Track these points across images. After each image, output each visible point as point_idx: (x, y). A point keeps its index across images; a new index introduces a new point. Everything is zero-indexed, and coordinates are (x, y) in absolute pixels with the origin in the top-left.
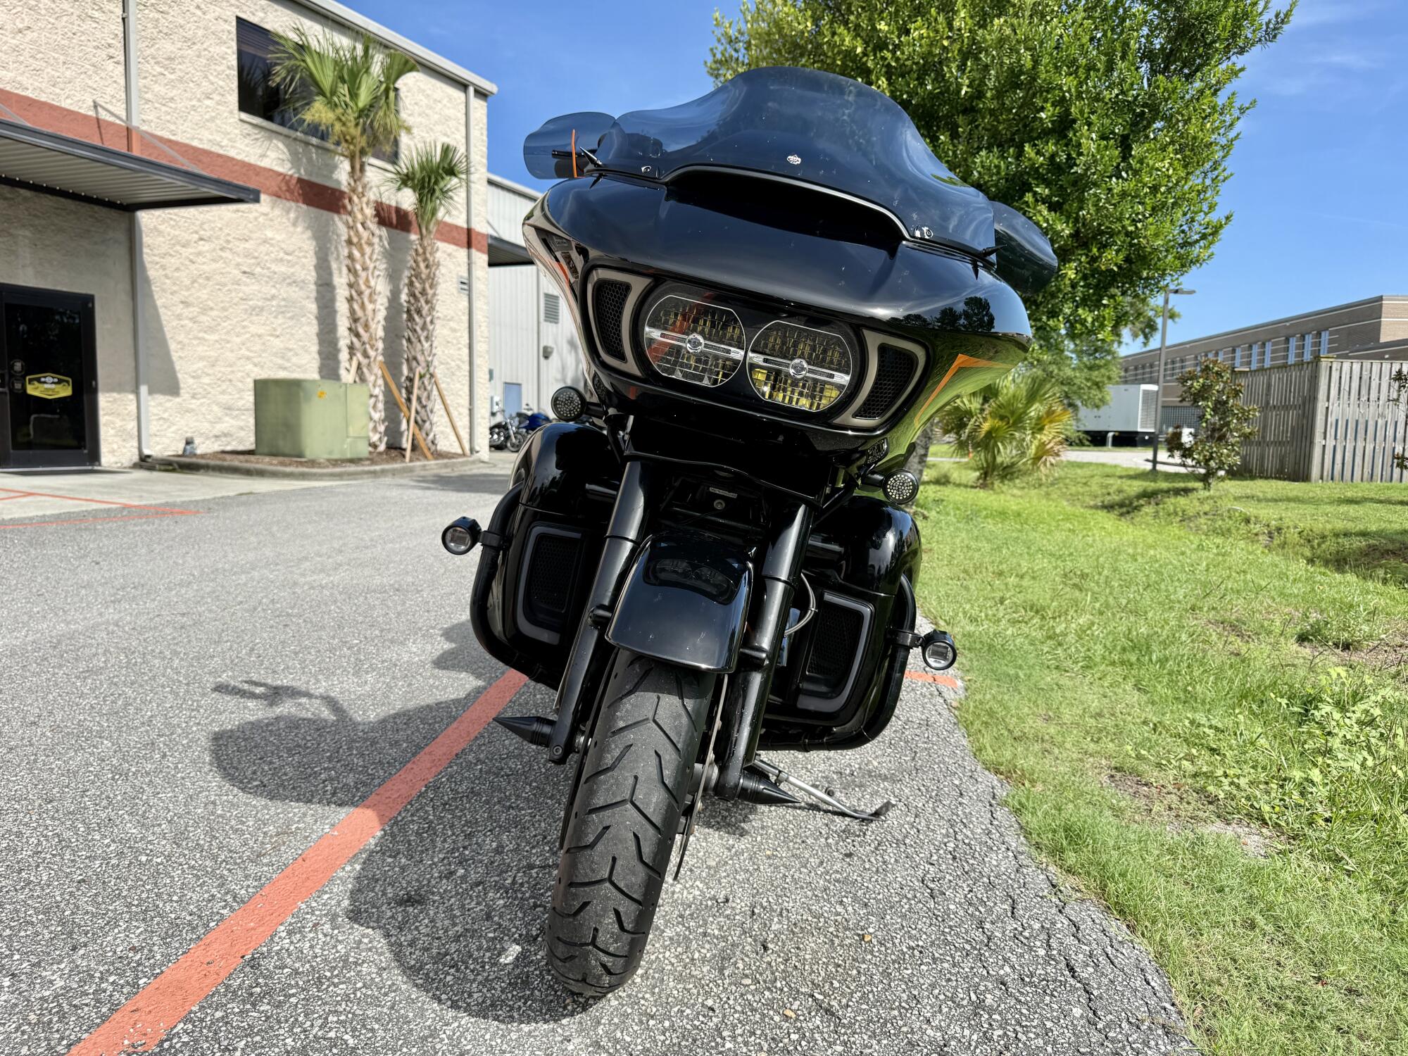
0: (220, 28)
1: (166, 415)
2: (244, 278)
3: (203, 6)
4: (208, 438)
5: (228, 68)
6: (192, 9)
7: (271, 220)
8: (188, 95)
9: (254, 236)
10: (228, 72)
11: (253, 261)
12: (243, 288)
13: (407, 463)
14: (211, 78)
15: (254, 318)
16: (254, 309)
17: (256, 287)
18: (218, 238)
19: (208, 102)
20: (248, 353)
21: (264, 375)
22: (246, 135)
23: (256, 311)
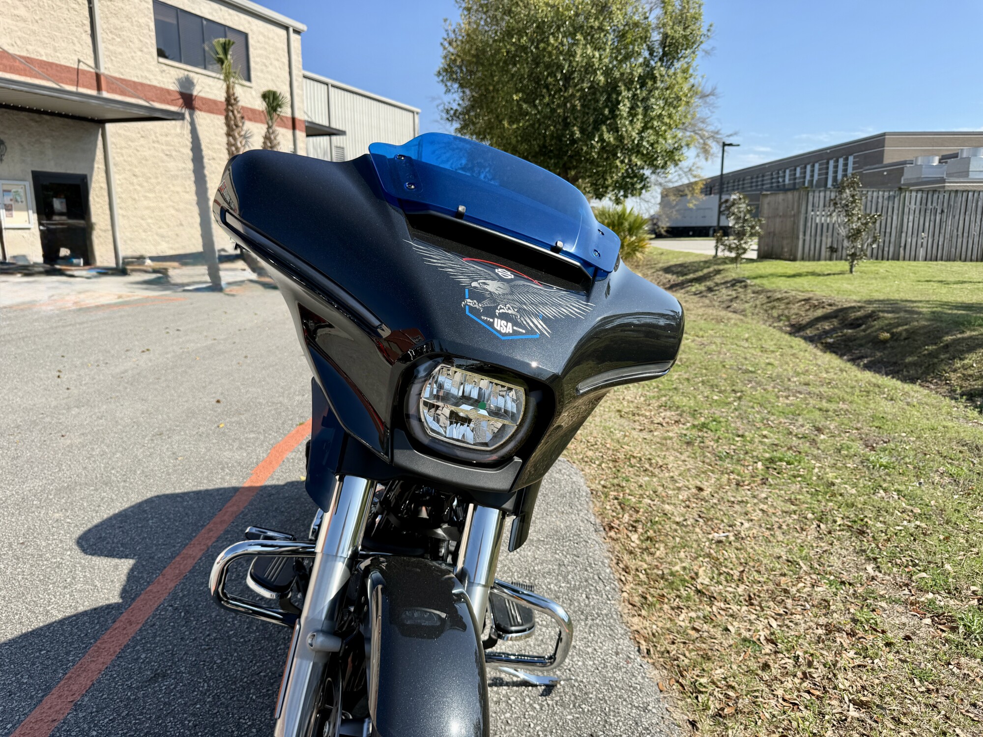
0: (144, 7)
2: (167, 158)
5: (150, 31)
8: (129, 50)
10: (150, 33)
11: (171, 148)
12: (167, 164)
14: (141, 38)
17: (174, 163)
19: (139, 53)
22: (163, 71)
23: (175, 177)
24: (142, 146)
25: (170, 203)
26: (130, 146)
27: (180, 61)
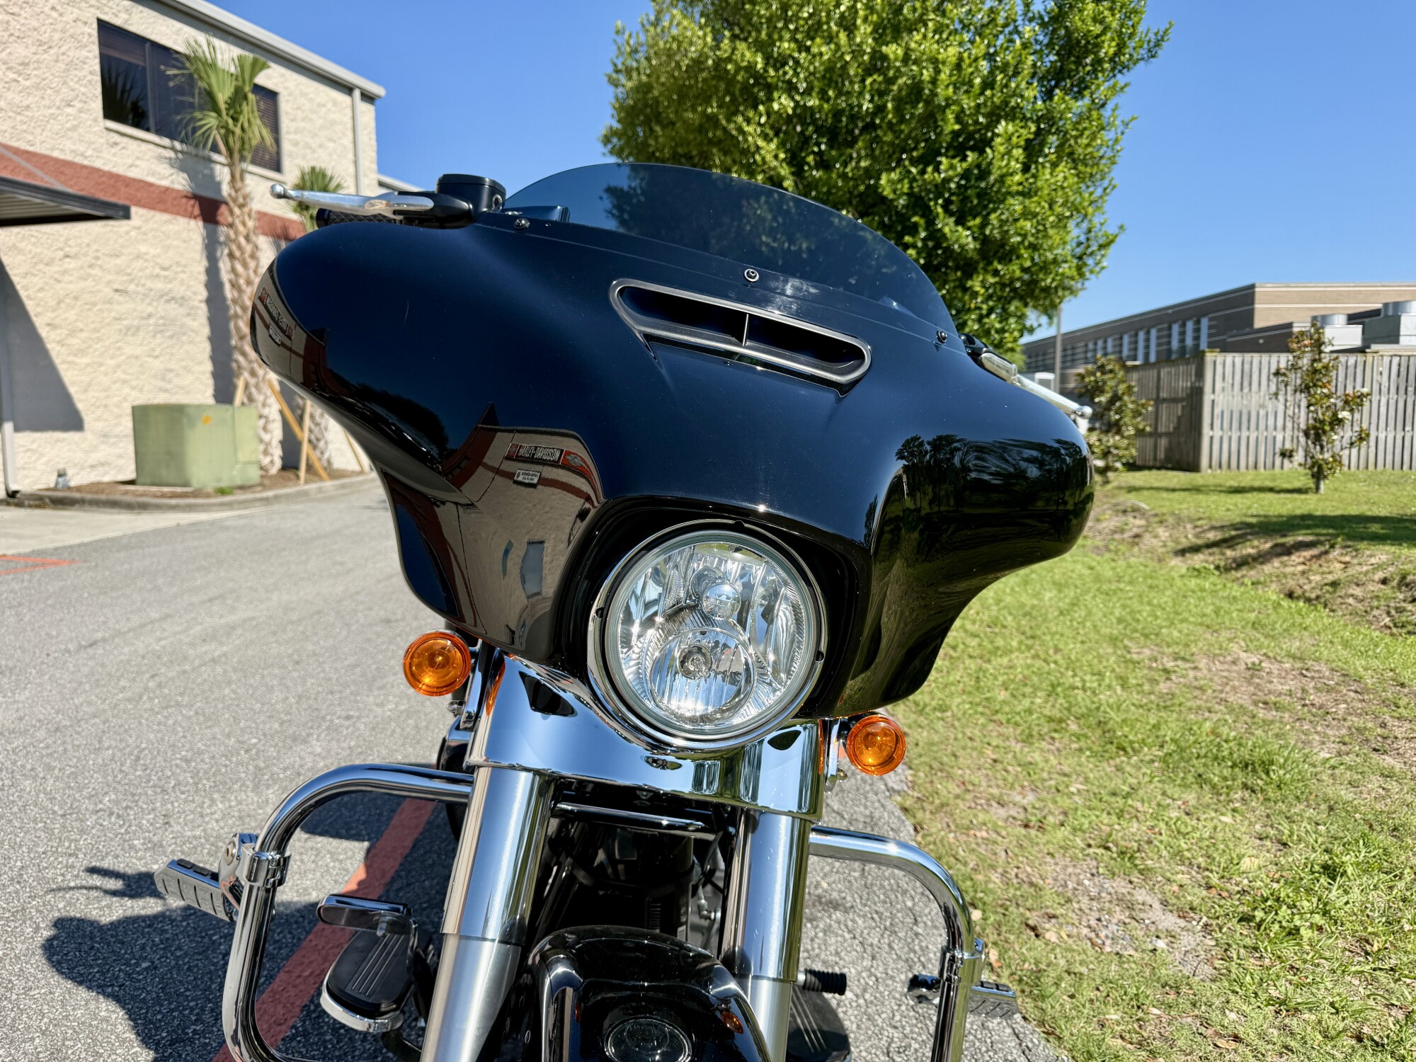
0: (79, 31)
1: (34, 446)
2: (117, 296)
3: (58, 7)
4: (82, 468)
5: (91, 73)
6: (47, 10)
7: (145, 234)
8: (47, 102)
9: (126, 251)
10: (90, 77)
11: (125, 278)
12: (116, 307)
13: (302, 486)
14: (71, 84)
15: (129, 338)
16: (128, 329)
17: (131, 306)
18: (86, 255)
19: (69, 110)
20: (124, 376)
21: (142, 399)
22: (116, 144)
23: (132, 331)
24: (65, 272)
25: (119, 374)
26: (40, 270)
27: (148, 130)
